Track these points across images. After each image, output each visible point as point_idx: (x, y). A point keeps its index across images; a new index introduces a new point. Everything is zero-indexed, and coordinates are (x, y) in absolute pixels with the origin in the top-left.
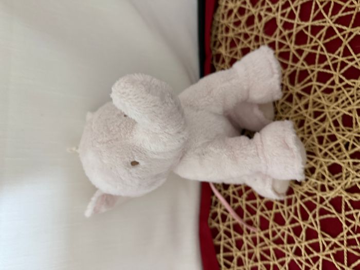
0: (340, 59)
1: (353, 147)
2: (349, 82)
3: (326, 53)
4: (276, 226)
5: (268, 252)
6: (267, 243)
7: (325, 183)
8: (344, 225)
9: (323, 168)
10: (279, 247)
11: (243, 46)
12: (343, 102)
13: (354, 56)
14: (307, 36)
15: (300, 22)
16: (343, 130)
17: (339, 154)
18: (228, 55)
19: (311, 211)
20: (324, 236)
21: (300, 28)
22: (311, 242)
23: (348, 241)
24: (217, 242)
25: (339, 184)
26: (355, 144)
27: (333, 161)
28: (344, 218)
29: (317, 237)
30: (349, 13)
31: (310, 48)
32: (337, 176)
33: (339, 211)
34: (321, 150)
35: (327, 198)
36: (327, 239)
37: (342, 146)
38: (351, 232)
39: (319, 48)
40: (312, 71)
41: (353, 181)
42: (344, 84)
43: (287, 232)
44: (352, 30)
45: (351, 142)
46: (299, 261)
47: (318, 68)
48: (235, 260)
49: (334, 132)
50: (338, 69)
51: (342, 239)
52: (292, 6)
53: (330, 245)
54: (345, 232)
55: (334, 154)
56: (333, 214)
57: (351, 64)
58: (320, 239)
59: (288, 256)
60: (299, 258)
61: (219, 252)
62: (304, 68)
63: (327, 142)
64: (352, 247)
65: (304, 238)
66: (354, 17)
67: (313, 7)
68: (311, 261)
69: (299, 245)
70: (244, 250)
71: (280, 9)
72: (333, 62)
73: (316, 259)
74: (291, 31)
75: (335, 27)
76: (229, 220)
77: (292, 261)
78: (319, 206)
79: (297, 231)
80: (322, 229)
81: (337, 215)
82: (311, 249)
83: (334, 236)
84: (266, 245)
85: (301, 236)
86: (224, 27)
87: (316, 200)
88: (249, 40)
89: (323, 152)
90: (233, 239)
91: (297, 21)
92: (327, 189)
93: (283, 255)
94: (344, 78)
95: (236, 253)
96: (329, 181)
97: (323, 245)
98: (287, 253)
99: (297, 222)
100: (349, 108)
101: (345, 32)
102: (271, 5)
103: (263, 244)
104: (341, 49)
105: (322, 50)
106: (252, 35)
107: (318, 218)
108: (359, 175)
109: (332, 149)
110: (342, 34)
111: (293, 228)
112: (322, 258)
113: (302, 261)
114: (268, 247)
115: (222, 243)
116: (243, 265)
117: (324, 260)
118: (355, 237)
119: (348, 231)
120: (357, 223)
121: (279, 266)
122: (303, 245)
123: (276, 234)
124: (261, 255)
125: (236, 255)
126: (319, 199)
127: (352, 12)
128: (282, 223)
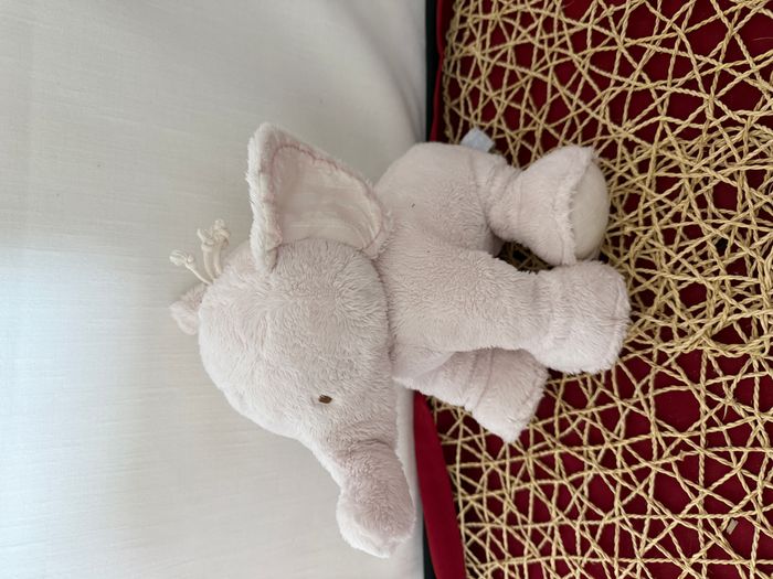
0: (720, 66)
1: (735, 249)
2: (735, 116)
3: (690, 54)
4: (567, 409)
5: (549, 461)
6: (551, 446)
7: (674, 326)
8: (703, 407)
9: (669, 295)
10: (573, 452)
11: (518, 42)
12: (718, 158)
13: (749, 60)
14: (654, 17)
16: (715, 217)
17: (703, 263)
18: (487, 59)
19: (639, 380)
20: (662, 429)
22: (635, 440)
23: (708, 436)
24: (447, 440)
25: (701, 325)
26: (738, 244)
27: (691, 280)
28: (703, 393)
29: (648, 431)
31: (658, 43)
32: (695, 307)
33: (695, 379)
34: (668, 258)
35: (673, 354)
36: (668, 435)
37: (711, 248)
38: (715, 418)
39: (677, 44)
40: (660, 93)
41: (730, 318)
42: (723, 119)
43: (589, 422)
44: (748, 4)
45: (731, 241)
46: (608, 477)
47: (671, 87)
48: (484, 478)
49: (697, 220)
50: (713, 88)
51: (697, 433)
53: (673, 446)
54: (704, 419)
55: (692, 263)
56: (683, 384)
57: (740, 77)
58: (654, 435)
59: (590, 468)
60: (610, 472)
62: (642, 87)
63: (682, 240)
64: (716, 449)
65: (622, 434)
68: (633, 477)
69: (611, 446)
70: (504, 457)
72: (704, 73)
73: (643, 474)
74: (622, 7)
77: (597, 477)
78: (656, 369)
79: (610, 418)
80: (658, 415)
81: (690, 386)
82: (635, 454)
83: (682, 429)
84: (547, 448)
85: (616, 431)
87: (650, 356)
88: (532, 27)
89: (673, 261)
90: (482, 436)
92: (676, 335)
93: (580, 467)
94: (724, 108)
95: (487, 464)
96: (680, 321)
97: (659, 446)
98: (587, 462)
99: (612, 401)
100: (731, 169)
101: (733, 9)
103: (540, 445)
104: (723, 45)
105: (682, 47)
106: (538, 15)
107: (651, 394)
108: (743, 308)
109: (690, 254)
110: (727, 12)
111: (600, 413)
112: (655, 470)
113: (616, 478)
114: (552, 452)
115: (459, 442)
116: (500, 488)
117: (658, 475)
118: (723, 428)
119: (711, 418)
120: (728, 401)
121: (570, 488)
122: (619, 445)
123: (568, 425)
124: (536, 468)
125: (487, 467)
126: (656, 355)
128: (581, 404)
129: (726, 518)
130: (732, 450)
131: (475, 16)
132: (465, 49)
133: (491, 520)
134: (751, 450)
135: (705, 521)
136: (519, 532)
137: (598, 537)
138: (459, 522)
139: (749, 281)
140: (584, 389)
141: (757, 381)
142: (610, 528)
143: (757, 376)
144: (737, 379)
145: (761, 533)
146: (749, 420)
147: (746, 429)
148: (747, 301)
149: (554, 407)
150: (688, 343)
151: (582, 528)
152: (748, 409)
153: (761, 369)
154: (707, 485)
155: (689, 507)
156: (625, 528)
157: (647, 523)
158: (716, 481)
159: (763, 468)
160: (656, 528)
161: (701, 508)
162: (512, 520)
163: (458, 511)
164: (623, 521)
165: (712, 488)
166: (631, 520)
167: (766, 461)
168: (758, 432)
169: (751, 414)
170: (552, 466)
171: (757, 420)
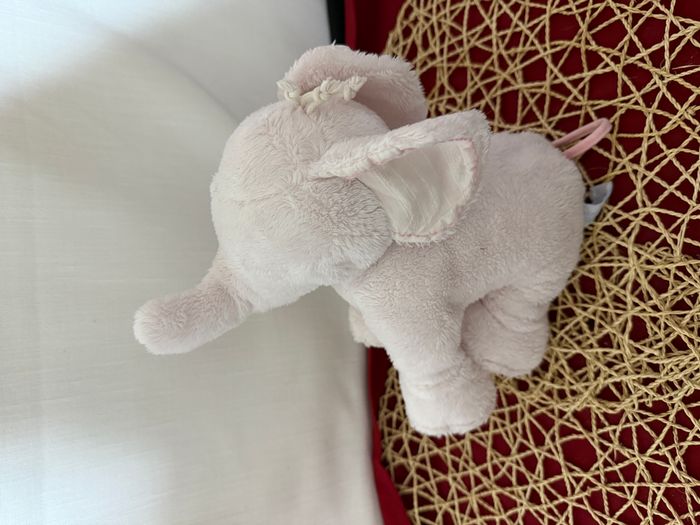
1: (601, 327)
4: (497, 457)
5: (489, 500)
6: (488, 486)
7: (566, 388)
8: (599, 451)
9: (560, 363)
10: (506, 492)
15: (502, 125)
16: (584, 302)
17: (580, 337)
19: (547, 431)
20: (571, 470)
22: (552, 480)
23: (607, 474)
24: (404, 489)
25: (586, 388)
26: (603, 323)
27: (574, 352)
28: (596, 440)
29: (560, 473)
30: (573, 114)
32: (580, 372)
33: (589, 429)
34: (554, 334)
36: (576, 475)
37: (585, 326)
38: (609, 460)
41: (606, 382)
43: (515, 467)
45: (597, 321)
46: (537, 512)
48: (439, 518)
49: (570, 305)
51: (597, 473)
52: (487, 99)
53: (581, 483)
54: (600, 463)
55: (572, 337)
56: (580, 433)
58: (566, 475)
59: (522, 505)
60: (538, 508)
61: (412, 507)
63: (563, 318)
64: (613, 485)
65: (542, 475)
67: (520, 101)
68: (556, 511)
69: (535, 487)
70: (453, 498)
73: (562, 508)
76: (423, 451)
77: (528, 512)
78: (559, 422)
79: (530, 463)
80: (566, 459)
82: (553, 491)
83: (586, 470)
84: (485, 489)
85: (537, 473)
87: (552, 412)
89: (558, 337)
90: (433, 481)
91: (497, 123)
92: (569, 395)
93: (514, 504)
95: (440, 505)
96: (571, 384)
97: (571, 485)
98: (518, 501)
99: (529, 449)
100: (587, 267)
102: (454, 95)
103: (480, 487)
107: (558, 442)
108: (613, 373)
111: (523, 459)
112: (571, 504)
113: (543, 512)
114: (490, 492)
115: (415, 490)
117: (574, 508)
118: (616, 468)
119: (605, 460)
120: (615, 446)
121: (508, 522)
122: (541, 485)
123: (499, 470)
124: (480, 506)
125: (440, 508)
126: (556, 412)
127: (578, 113)
128: (506, 452)
130: (626, 485)
134: (639, 485)
139: (614, 352)
140: (507, 440)
141: (634, 429)
143: (633, 426)
144: (619, 428)
146: (634, 460)
147: (632, 468)
148: (617, 367)
149: (486, 455)
150: (579, 402)
152: (631, 451)
153: (635, 420)
154: (612, 515)
158: (618, 510)
159: (650, 499)
165: (616, 517)
167: (651, 492)
168: (641, 470)
169: (634, 456)
170: (492, 504)
171: (639, 460)
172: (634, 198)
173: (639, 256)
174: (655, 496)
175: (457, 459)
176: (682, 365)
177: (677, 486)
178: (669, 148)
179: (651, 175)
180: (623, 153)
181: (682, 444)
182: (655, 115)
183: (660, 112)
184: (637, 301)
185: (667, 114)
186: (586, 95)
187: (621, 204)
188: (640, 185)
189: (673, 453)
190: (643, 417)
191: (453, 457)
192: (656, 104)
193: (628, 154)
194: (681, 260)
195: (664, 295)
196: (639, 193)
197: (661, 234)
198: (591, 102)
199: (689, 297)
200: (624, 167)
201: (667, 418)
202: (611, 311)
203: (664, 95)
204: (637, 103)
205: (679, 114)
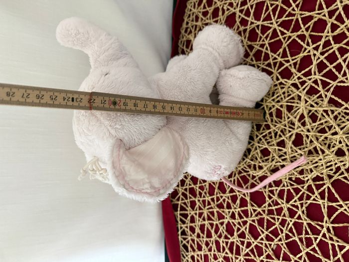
0: (279, 59)
1: (280, 136)
2: (283, 81)
3: (269, 52)
4: (219, 193)
5: (212, 213)
6: (213, 207)
7: (257, 164)
8: (267, 199)
9: (256, 151)
10: (220, 211)
12: (278, 97)
13: (290, 58)
14: (258, 34)
15: (254, 21)
16: (276, 122)
17: (270, 140)
19: (245, 184)
20: (252, 206)
21: (253, 26)
22: (243, 209)
23: (269, 210)
24: (175, 201)
25: (266, 165)
26: (281, 134)
27: (265, 147)
28: (267, 193)
29: (247, 206)
30: (291, 18)
31: (259, 45)
32: (266, 158)
33: (265, 187)
35: (258, 175)
36: (254, 208)
37: (273, 134)
38: (271, 203)
39: (265, 47)
40: (258, 67)
41: (276, 164)
42: (279, 82)
43: (227, 199)
44: (291, 34)
45: (279, 133)
46: (233, 223)
47: (262, 65)
48: (189, 218)
49: (269, 122)
50: (276, 68)
51: (264, 209)
52: (249, 5)
53: (256, 213)
54: (266, 204)
55: (266, 140)
57: (287, 65)
58: (249, 208)
59: (227, 218)
60: (233, 221)
61: (177, 211)
62: (252, 63)
63: (264, 129)
64: (271, 216)
65: (238, 206)
66: (293, 23)
67: (265, 8)
68: (242, 224)
69: (234, 211)
70: (196, 210)
71: (239, 6)
72: (274, 61)
74: (246, 28)
75: (278, 29)
76: (187, 185)
77: (229, 222)
79: (234, 198)
80: (251, 199)
81: (263, 189)
82: (242, 214)
83: (259, 206)
84: (211, 208)
85: (236, 204)
86: (195, 15)
89: (259, 138)
90: (189, 200)
91: (251, 19)
92: (257, 168)
93: (223, 217)
94: (280, 77)
95: (190, 212)
96: (260, 163)
97: (251, 212)
98: (226, 216)
99: (235, 192)
100: (280, 104)
101: (285, 36)
103: (210, 206)
104: (281, 50)
105: (267, 49)
108: (281, 161)
109: (266, 135)
110: (283, 36)
111: (231, 196)
112: (249, 222)
113: (236, 223)
114: (213, 210)
115: (180, 202)
116: (194, 222)
117: (250, 224)
118: (274, 208)
120: (275, 198)
121: (219, 226)
122: (237, 210)
123: (220, 200)
124: (208, 215)
125: (190, 214)
126: (251, 176)
127: (293, 18)
128: (224, 192)
129: (273, 243)
130: (276, 217)
131: (192, 23)
132: (188, 36)
133: (191, 235)
134: (282, 218)
135: (266, 244)
136: (201, 241)
137: (228, 246)
138: (178, 235)
139: (284, 150)
140: (225, 186)
141: (286, 191)
142: (232, 243)
143: (286, 189)
144: (279, 189)
145: (284, 251)
146: (282, 206)
147: (281, 209)
148: (283, 158)
149: (214, 191)
150: (261, 172)
151: (223, 242)
152: (282, 201)
153: (288, 186)
154: (267, 230)
155: (260, 238)
156: (238, 244)
157: (246, 242)
158: (270, 228)
159: (286, 225)
160: (249, 245)
161: (264, 239)
162: (198, 236)
163: (178, 231)
164: (237, 241)
165: (269, 231)
166: (240, 241)
167: (287, 222)
168: (285, 211)
169: (283, 203)
170: (213, 216)
171: (285, 206)
172: (311, 70)
173: (306, 102)
174: (289, 224)
175: (202, 191)
176: (314, 161)
177: (300, 221)
178: (335, 43)
179: (322, 58)
180: (311, 44)
181: (307, 201)
182: (332, 24)
183: (335, 22)
184: (300, 125)
185: (338, 24)
186: (299, 8)
187: (303, 72)
188: (315, 63)
189: (302, 205)
190: (292, 185)
191: (200, 190)
192: (334, 17)
193: (313, 44)
194: (326, 107)
195: (314, 124)
196: (313, 67)
197: (320, 91)
198: (301, 12)
199: (328, 127)
200: (309, 52)
201: (303, 187)
202: (287, 128)
203: (340, 13)
204: (325, 16)
205: (345, 24)
